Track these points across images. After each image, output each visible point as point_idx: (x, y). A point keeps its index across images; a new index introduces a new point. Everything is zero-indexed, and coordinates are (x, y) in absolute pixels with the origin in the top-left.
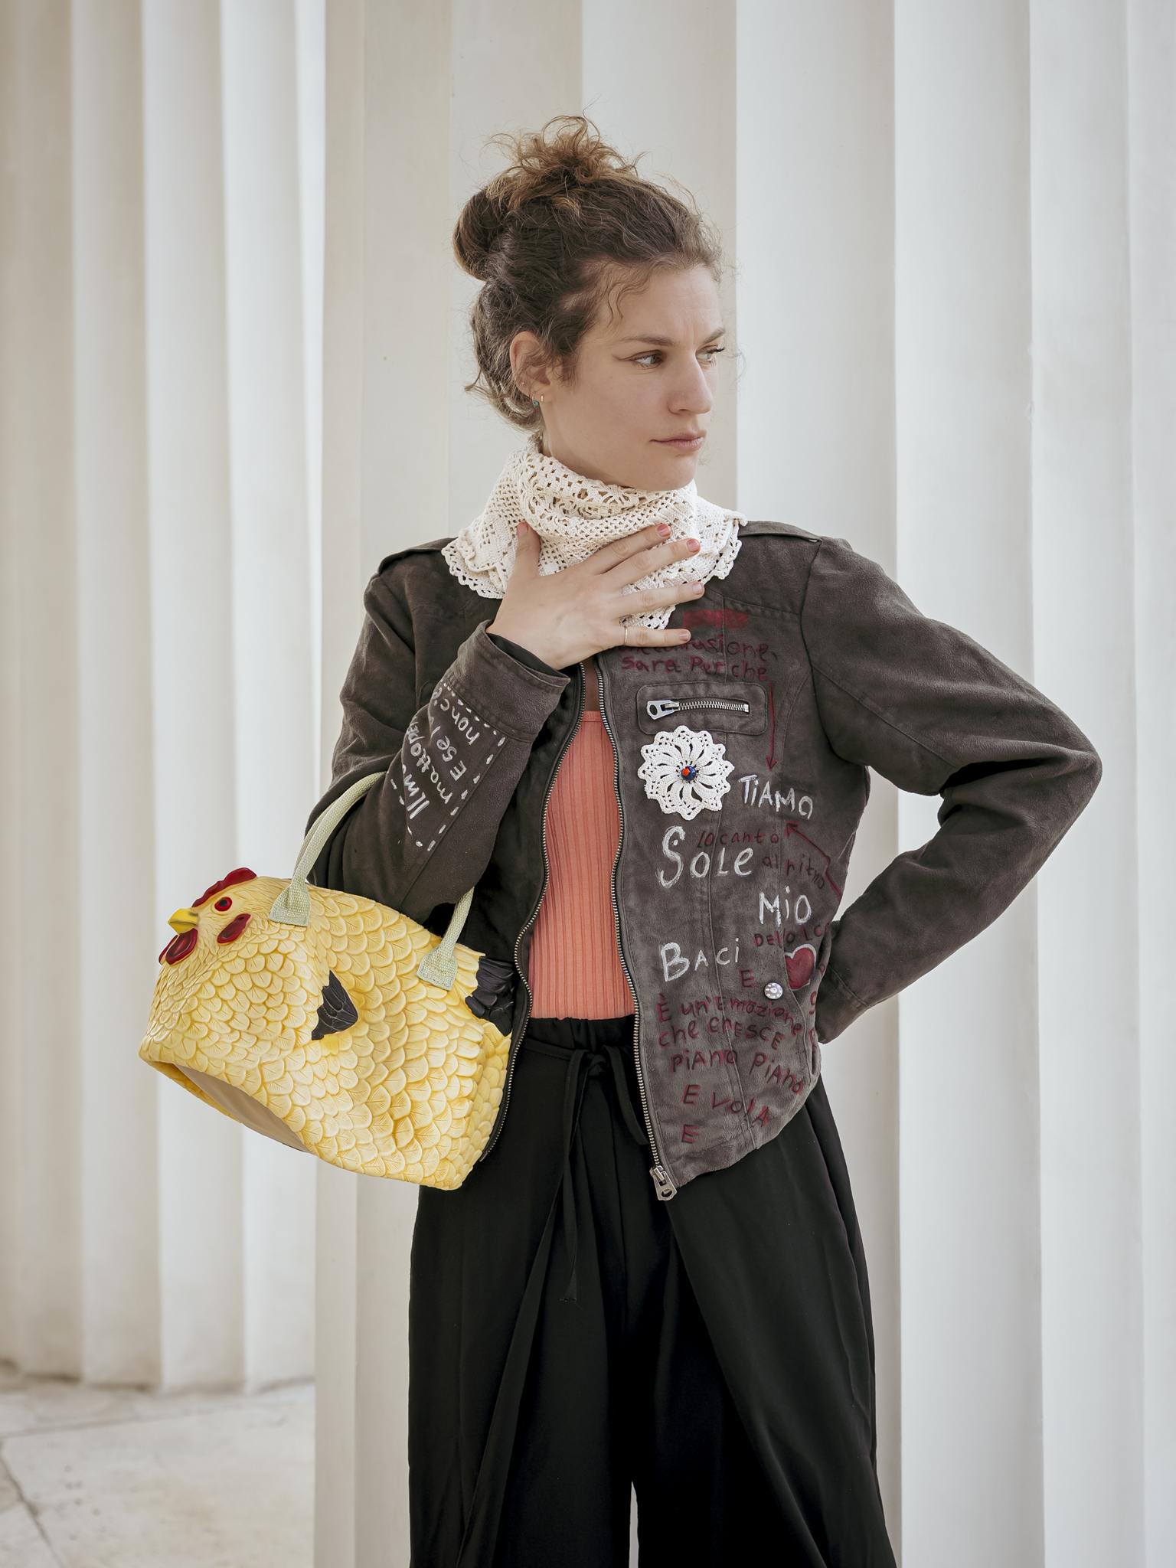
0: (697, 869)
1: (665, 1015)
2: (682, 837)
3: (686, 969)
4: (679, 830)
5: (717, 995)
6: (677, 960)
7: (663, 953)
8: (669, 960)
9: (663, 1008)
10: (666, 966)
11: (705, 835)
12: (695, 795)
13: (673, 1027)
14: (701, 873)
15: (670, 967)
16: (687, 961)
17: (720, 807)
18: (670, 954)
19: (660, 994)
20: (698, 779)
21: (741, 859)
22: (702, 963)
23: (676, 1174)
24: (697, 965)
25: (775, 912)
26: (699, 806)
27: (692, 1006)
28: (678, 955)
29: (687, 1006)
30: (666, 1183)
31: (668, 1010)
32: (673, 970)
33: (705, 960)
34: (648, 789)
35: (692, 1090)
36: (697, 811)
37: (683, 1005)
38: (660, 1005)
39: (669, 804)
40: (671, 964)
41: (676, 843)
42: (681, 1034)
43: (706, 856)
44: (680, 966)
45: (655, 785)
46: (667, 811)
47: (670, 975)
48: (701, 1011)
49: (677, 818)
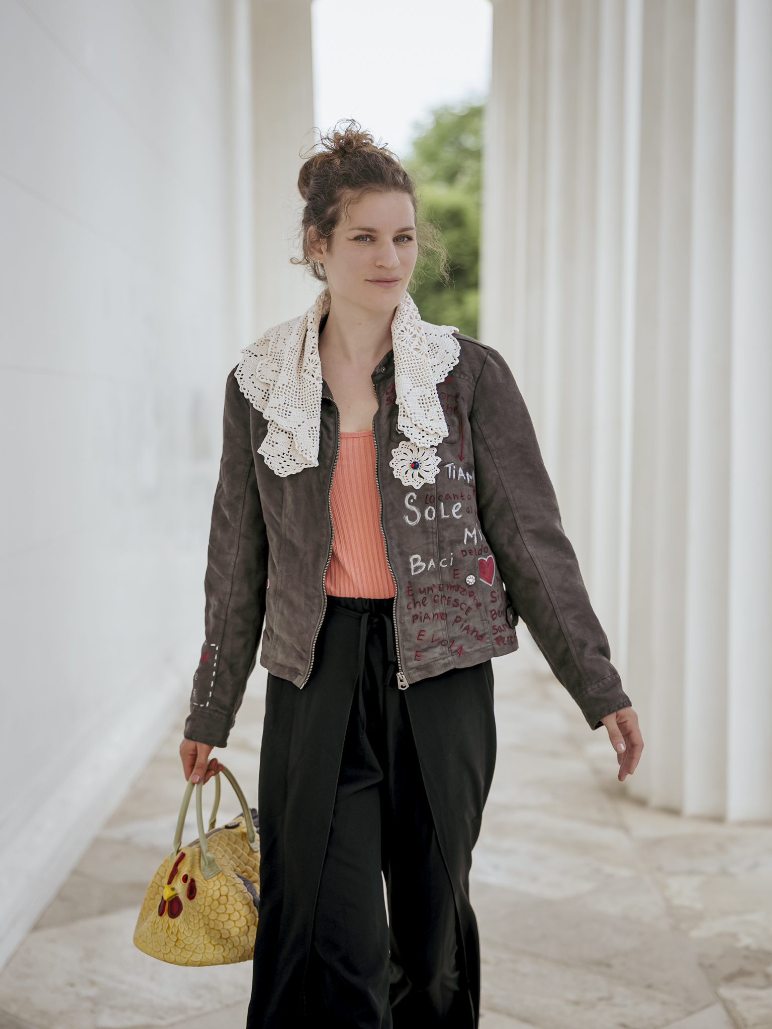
0: (429, 516)
1: (410, 593)
2: (415, 498)
3: (423, 569)
4: (413, 494)
5: (439, 583)
6: (419, 563)
7: (411, 560)
8: (414, 564)
9: (410, 589)
10: (413, 567)
11: (429, 497)
12: (420, 476)
13: (414, 600)
14: (431, 517)
15: (415, 567)
16: (424, 564)
17: (434, 481)
18: (415, 560)
19: (409, 582)
20: (421, 468)
21: (456, 509)
22: (432, 566)
23: (408, 677)
24: (429, 567)
25: (474, 537)
26: (423, 482)
27: (425, 589)
28: (420, 561)
29: (422, 589)
30: (403, 681)
31: (412, 590)
32: (416, 569)
33: (434, 564)
34: (395, 473)
35: (422, 633)
36: (422, 484)
37: (420, 589)
38: (408, 587)
39: (407, 481)
40: (415, 566)
41: (412, 501)
42: (418, 604)
43: (433, 508)
44: (421, 567)
45: (399, 471)
46: (405, 485)
47: (415, 571)
48: (429, 592)
49: (411, 489)
